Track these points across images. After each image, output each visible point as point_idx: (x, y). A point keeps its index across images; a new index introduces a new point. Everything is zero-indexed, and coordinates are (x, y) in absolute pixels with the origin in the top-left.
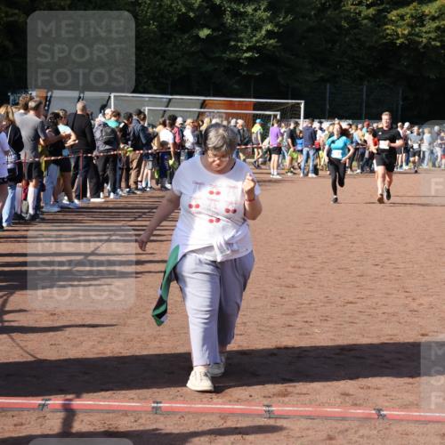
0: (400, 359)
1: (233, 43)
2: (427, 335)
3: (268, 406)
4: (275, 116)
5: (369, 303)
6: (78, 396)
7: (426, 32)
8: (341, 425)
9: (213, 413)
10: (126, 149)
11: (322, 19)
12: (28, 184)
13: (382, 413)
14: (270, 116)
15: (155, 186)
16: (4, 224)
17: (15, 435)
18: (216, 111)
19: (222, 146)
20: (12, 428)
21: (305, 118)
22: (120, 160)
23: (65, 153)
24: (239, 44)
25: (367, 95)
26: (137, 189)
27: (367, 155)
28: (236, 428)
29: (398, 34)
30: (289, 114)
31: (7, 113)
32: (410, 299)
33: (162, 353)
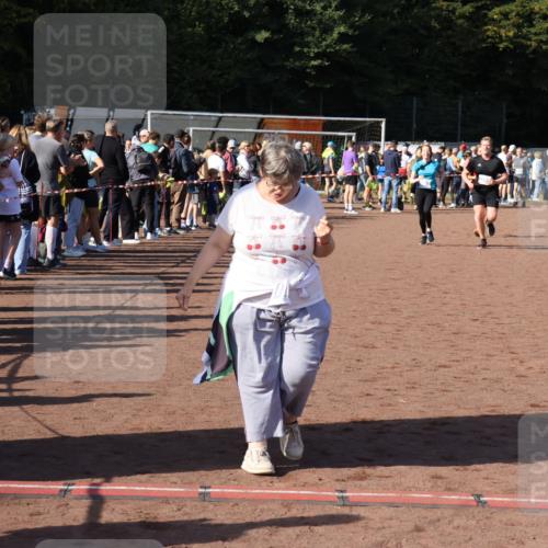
0: (503, 435)
1: (297, 49)
2: (538, 406)
3: (342, 492)
4: (350, 138)
5: (466, 366)
6: (108, 479)
7: (536, 34)
8: (432, 515)
9: (273, 500)
10: (166, 179)
11: (406, 19)
12: (45, 223)
13: (482, 499)
14: (343, 137)
15: (201, 224)
16: (17, 272)
17: (30, 527)
18: (277, 131)
19: (284, 173)
20: (26, 518)
21: (386, 140)
22: (159, 193)
23: (92, 183)
24: (306, 50)
25: (463, 112)
26: (179, 227)
27: (463, 186)
28: (302, 518)
29: (501, 36)
30: (367, 135)
31: (20, 135)
32: (517, 362)
33: (211, 428)
